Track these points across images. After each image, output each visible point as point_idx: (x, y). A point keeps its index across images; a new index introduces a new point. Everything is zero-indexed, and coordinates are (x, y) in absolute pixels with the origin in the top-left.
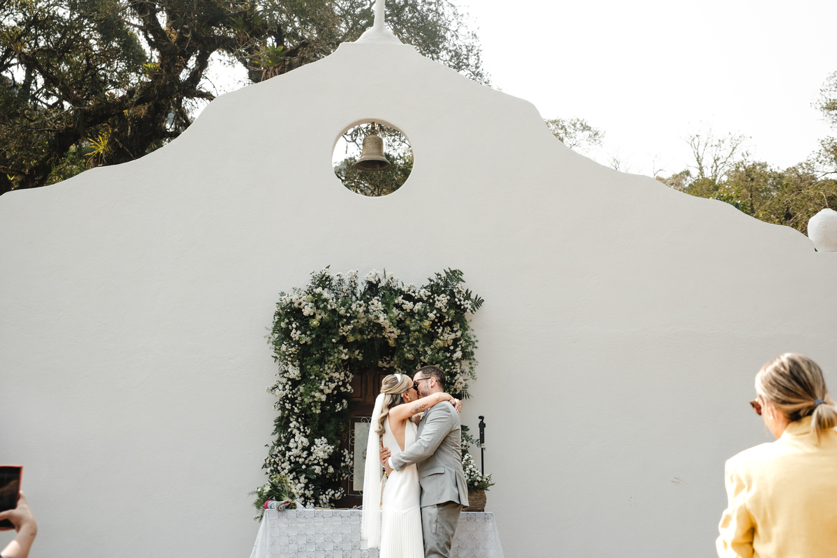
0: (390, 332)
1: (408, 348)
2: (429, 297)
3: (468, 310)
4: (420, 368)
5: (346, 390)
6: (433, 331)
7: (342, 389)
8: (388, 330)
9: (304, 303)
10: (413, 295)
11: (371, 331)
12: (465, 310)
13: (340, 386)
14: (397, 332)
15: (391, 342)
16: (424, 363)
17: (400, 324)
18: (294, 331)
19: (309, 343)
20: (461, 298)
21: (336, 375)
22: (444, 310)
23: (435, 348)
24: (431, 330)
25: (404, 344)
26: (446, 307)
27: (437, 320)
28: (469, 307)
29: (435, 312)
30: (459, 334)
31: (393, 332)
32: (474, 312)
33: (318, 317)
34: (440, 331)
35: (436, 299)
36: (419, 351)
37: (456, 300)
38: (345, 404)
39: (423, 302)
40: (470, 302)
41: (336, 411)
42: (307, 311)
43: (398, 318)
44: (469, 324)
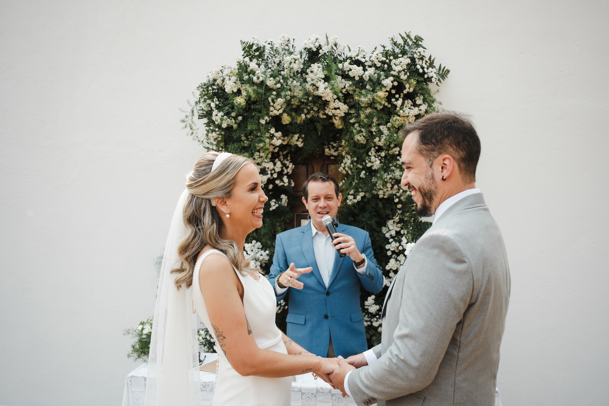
0: (335, 109)
1: (358, 129)
2: (383, 62)
3: (433, 80)
4: (374, 153)
5: (282, 184)
6: (390, 106)
7: (277, 182)
8: (332, 105)
9: (227, 78)
10: (363, 60)
11: (312, 109)
12: (429, 79)
13: (275, 179)
14: (344, 108)
15: (337, 123)
16: (379, 146)
17: (346, 97)
18: (215, 112)
19: (235, 126)
20: (424, 65)
21: (270, 165)
22: (403, 77)
23: (393, 127)
24: (386, 104)
25: (354, 124)
26: (405, 74)
27: (393, 92)
28: (435, 76)
29: (391, 78)
30: (424, 107)
31: (339, 108)
32: (439, 84)
33: (244, 93)
34: (399, 103)
35: (392, 64)
36: (372, 132)
37: (418, 67)
38: (284, 201)
39: (377, 68)
40: (434, 70)
41: (271, 209)
42: (230, 87)
43: (344, 91)
44: (435, 96)
